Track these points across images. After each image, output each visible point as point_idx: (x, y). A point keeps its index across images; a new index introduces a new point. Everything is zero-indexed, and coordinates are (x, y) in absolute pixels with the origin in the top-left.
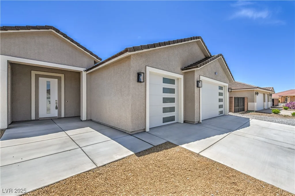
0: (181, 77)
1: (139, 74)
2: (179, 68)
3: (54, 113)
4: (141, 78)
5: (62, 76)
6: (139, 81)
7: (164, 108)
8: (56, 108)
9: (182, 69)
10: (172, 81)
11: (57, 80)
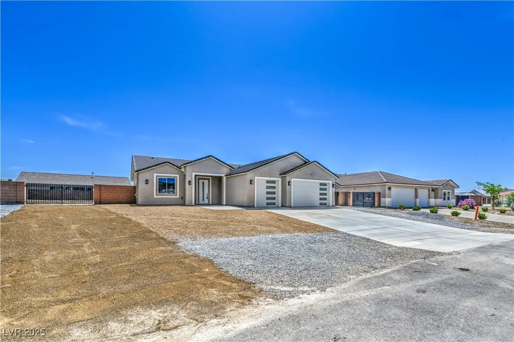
0: (280, 179)
1: (251, 181)
2: (278, 174)
3: (206, 201)
4: (252, 182)
5: (210, 178)
6: (251, 184)
7: (267, 198)
8: (207, 198)
9: (280, 175)
10: (274, 182)
11: (207, 181)
